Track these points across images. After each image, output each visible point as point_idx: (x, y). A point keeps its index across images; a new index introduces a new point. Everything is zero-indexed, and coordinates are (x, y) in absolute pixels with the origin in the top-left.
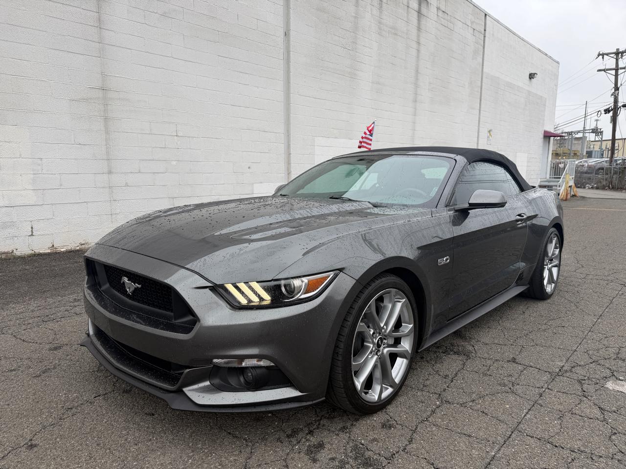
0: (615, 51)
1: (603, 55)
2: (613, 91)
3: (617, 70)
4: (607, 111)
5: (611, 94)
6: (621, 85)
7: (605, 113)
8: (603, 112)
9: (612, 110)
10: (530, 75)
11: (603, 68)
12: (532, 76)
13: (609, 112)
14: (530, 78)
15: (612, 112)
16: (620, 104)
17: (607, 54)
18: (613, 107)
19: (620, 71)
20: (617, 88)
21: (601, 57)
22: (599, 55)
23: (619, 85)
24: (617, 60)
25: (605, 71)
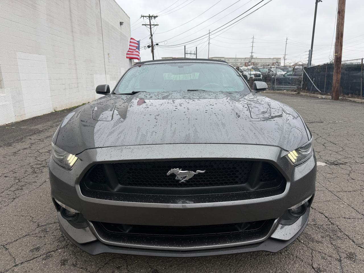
0: (148, 15)
1: (143, 16)
2: (150, 36)
3: (150, 25)
4: (149, 47)
5: (149, 38)
6: (153, 33)
7: (148, 48)
8: (147, 47)
9: (151, 46)
10: (120, 23)
11: (144, 24)
12: (121, 23)
13: (150, 47)
14: (121, 25)
15: (151, 47)
16: (154, 44)
17: (145, 17)
18: (151, 45)
19: (152, 26)
20: (152, 35)
21: (142, 17)
22: (142, 16)
23: (152, 33)
24: (150, 20)
25: (145, 25)
